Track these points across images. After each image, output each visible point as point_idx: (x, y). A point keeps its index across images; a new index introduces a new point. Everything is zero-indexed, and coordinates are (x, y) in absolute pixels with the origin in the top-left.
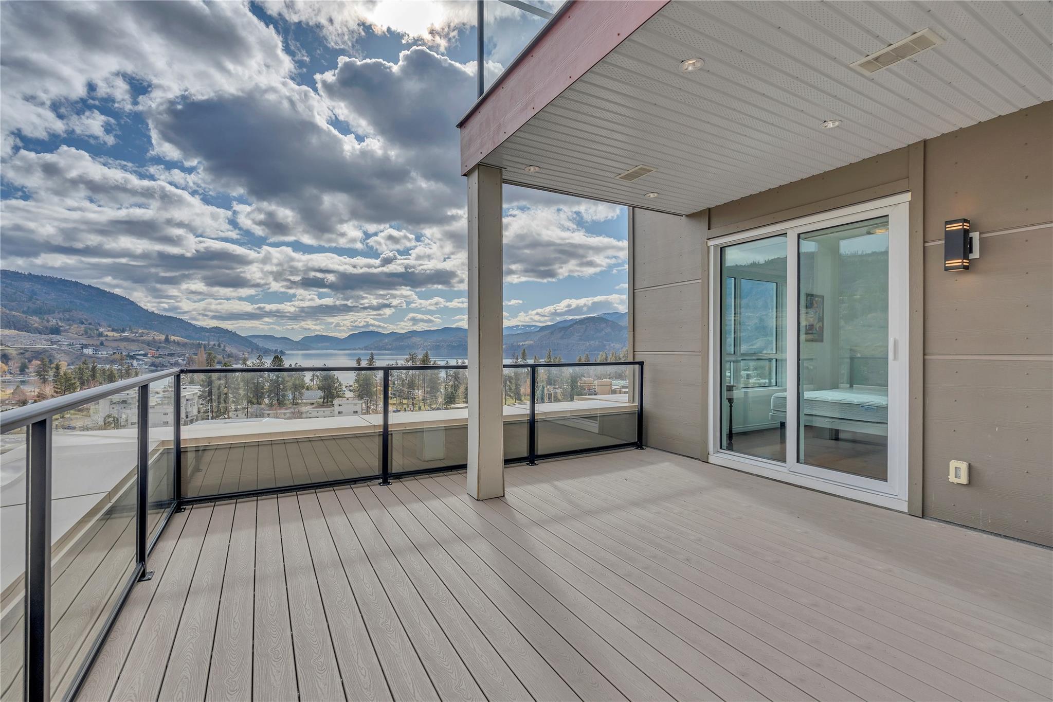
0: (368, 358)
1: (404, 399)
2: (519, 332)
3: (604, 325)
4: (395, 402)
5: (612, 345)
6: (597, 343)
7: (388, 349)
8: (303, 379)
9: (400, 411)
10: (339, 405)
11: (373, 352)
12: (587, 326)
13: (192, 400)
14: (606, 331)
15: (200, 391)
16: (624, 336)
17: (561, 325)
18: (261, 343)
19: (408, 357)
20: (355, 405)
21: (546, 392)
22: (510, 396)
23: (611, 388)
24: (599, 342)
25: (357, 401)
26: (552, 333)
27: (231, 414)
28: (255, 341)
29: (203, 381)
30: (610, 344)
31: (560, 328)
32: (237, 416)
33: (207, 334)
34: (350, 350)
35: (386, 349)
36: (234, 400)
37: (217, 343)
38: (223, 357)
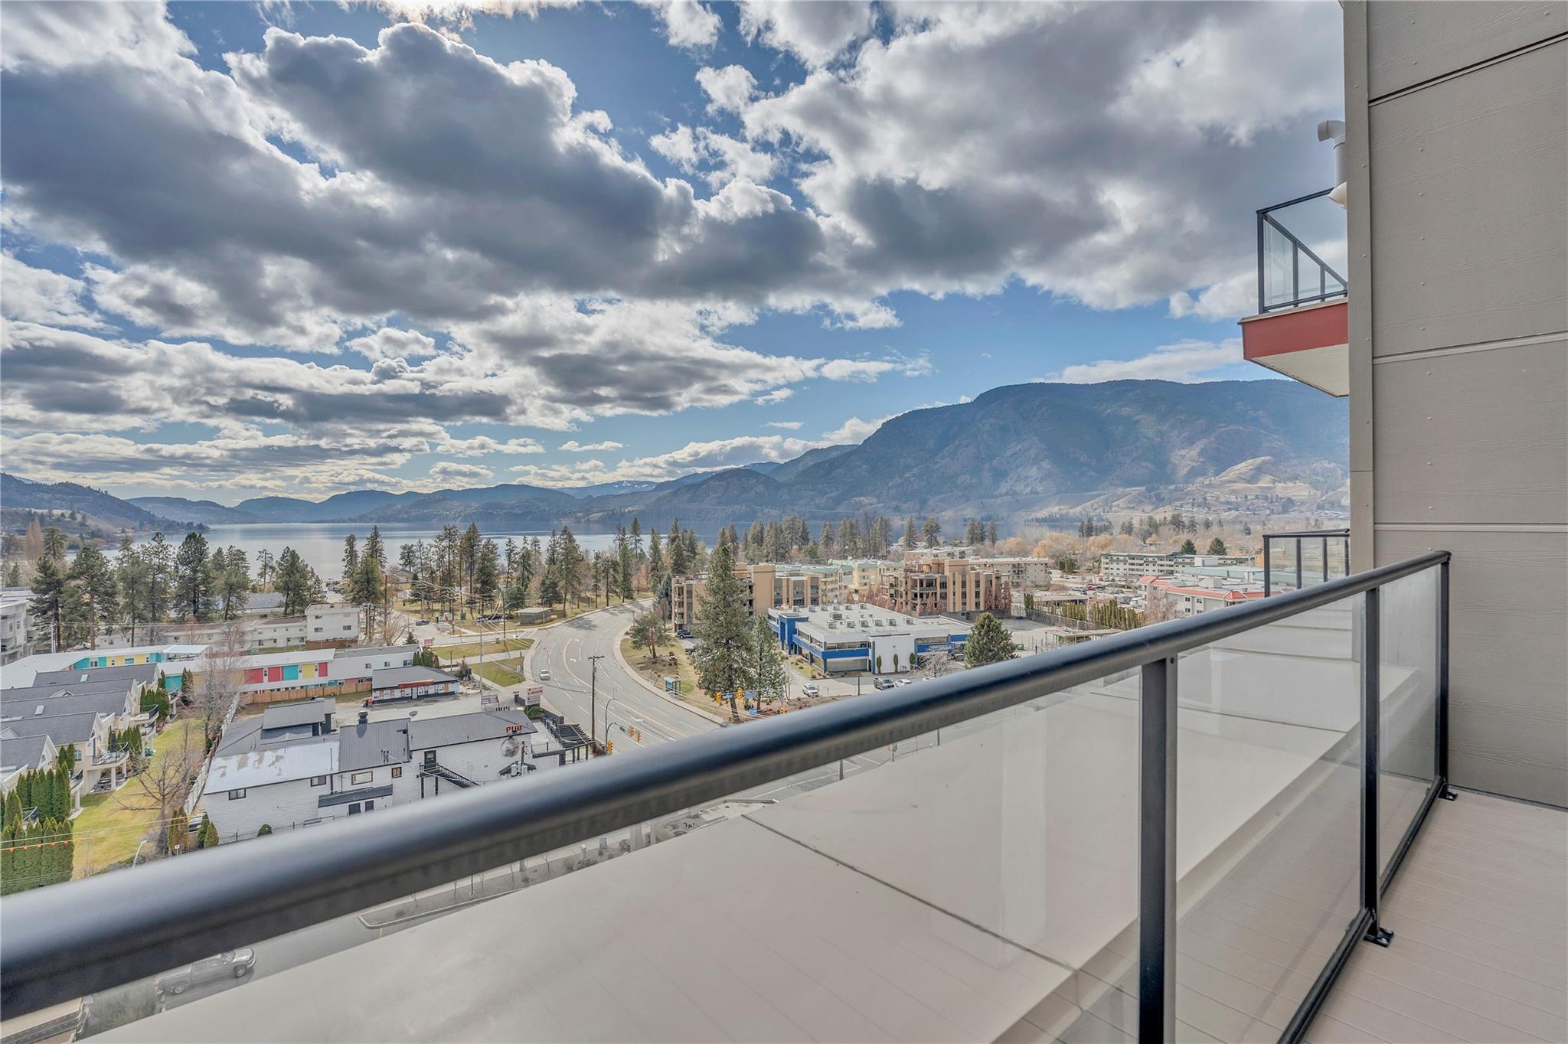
0: (369, 536)
1: (436, 601)
2: (623, 492)
3: (753, 481)
4: (419, 608)
5: (766, 511)
6: (744, 508)
7: (403, 520)
8: (244, 574)
9: (427, 622)
10: (317, 617)
11: (378, 525)
12: (728, 483)
13: (14, 616)
14: (758, 490)
15: (31, 600)
16: (784, 497)
17: (689, 482)
18: (159, 513)
19: (441, 532)
20: (347, 615)
21: (674, 585)
22: (616, 592)
23: (774, 576)
24: (747, 506)
25: (349, 609)
26: (675, 493)
27: (97, 641)
28: (147, 508)
29: (37, 582)
30: (763, 510)
31: (687, 486)
32: (112, 643)
33: (46, 496)
34: (333, 521)
35: (398, 521)
36: (106, 614)
37: (68, 513)
38: (81, 537)
